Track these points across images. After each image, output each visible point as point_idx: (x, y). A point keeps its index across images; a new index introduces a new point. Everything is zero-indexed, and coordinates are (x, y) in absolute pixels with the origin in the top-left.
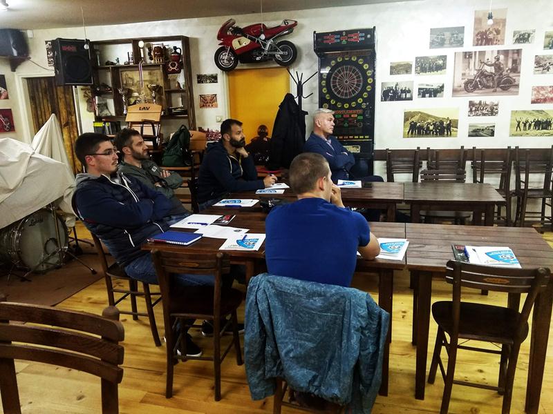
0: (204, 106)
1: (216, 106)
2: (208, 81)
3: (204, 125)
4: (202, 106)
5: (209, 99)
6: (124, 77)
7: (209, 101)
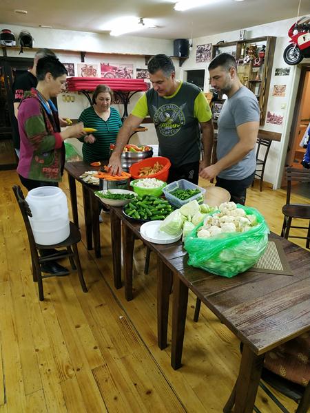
2: (283, 73)
3: (272, 110)
4: (274, 95)
5: (279, 89)
7: (280, 91)
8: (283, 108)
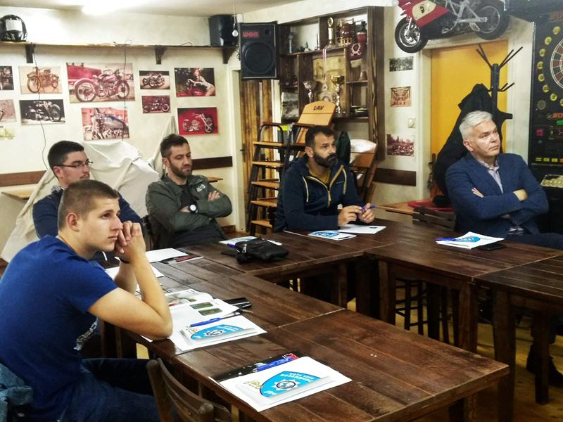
0: (395, 104)
1: (409, 104)
2: (402, 67)
3: (394, 130)
4: (394, 104)
5: (400, 93)
6: (315, 66)
7: (401, 97)
8: (412, 127)
